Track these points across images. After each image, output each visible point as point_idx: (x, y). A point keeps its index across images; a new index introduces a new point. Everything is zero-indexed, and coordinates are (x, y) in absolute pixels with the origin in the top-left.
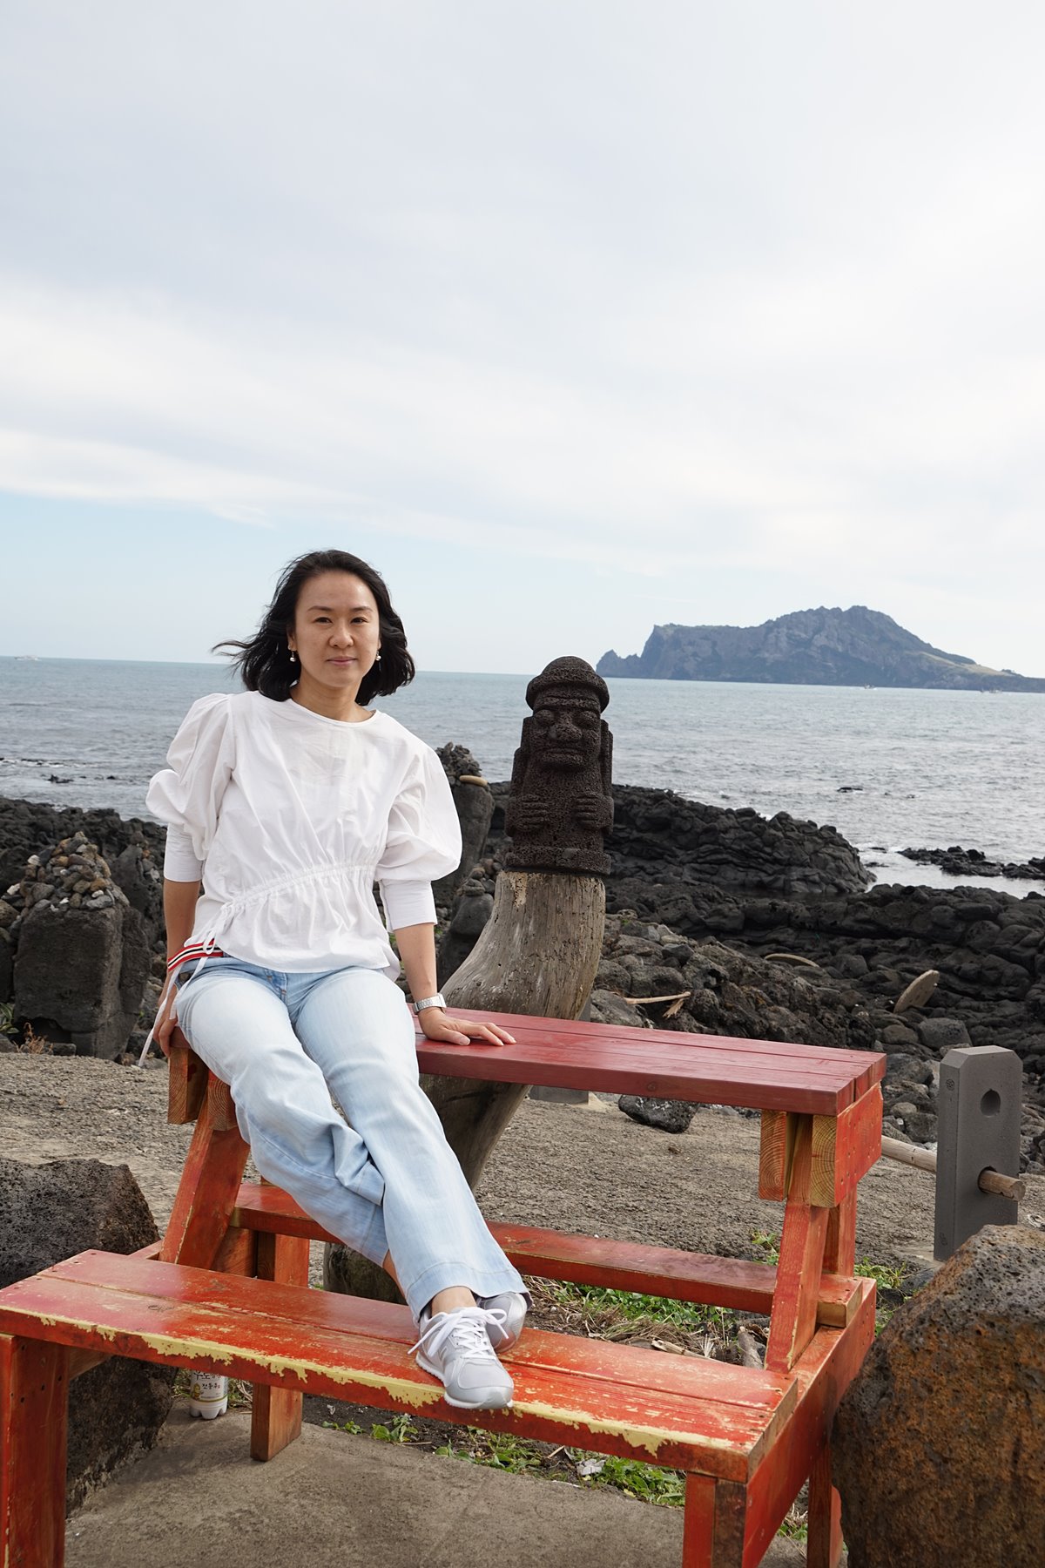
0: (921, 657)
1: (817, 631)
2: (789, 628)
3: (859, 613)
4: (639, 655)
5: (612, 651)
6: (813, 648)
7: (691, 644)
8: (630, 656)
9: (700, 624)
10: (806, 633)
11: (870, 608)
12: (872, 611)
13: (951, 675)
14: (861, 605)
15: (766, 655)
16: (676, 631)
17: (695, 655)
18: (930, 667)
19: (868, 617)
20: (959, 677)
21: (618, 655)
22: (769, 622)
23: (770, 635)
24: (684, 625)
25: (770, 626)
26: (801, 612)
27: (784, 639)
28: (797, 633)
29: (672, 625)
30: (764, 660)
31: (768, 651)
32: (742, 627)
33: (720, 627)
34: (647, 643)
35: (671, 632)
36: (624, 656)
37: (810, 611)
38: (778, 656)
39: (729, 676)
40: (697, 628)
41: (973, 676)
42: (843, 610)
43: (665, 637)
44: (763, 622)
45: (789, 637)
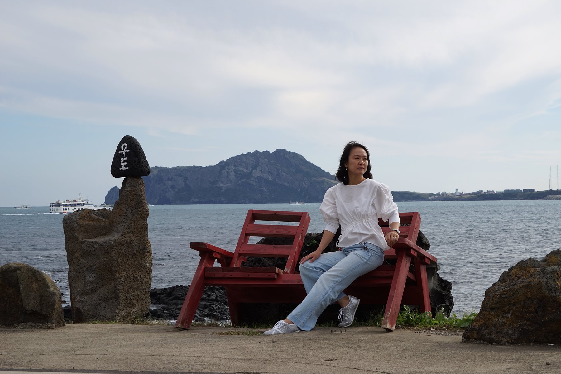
0: (323, 182)
1: (254, 167)
2: (235, 166)
3: (281, 154)
5: (116, 186)
6: (253, 179)
7: (169, 179)
9: (176, 166)
10: (247, 169)
11: (288, 150)
12: (289, 153)
14: (282, 149)
15: (221, 185)
16: (159, 171)
17: (173, 187)
19: (287, 156)
22: (222, 162)
23: (223, 172)
24: (165, 166)
25: (222, 165)
26: (243, 154)
27: (232, 173)
28: (241, 169)
29: (156, 167)
30: (220, 188)
31: (222, 182)
32: (204, 166)
33: (189, 167)
35: (156, 172)
37: (249, 154)
38: (229, 185)
39: (197, 200)
40: (174, 169)
42: (271, 152)
44: (218, 163)
45: (236, 172)
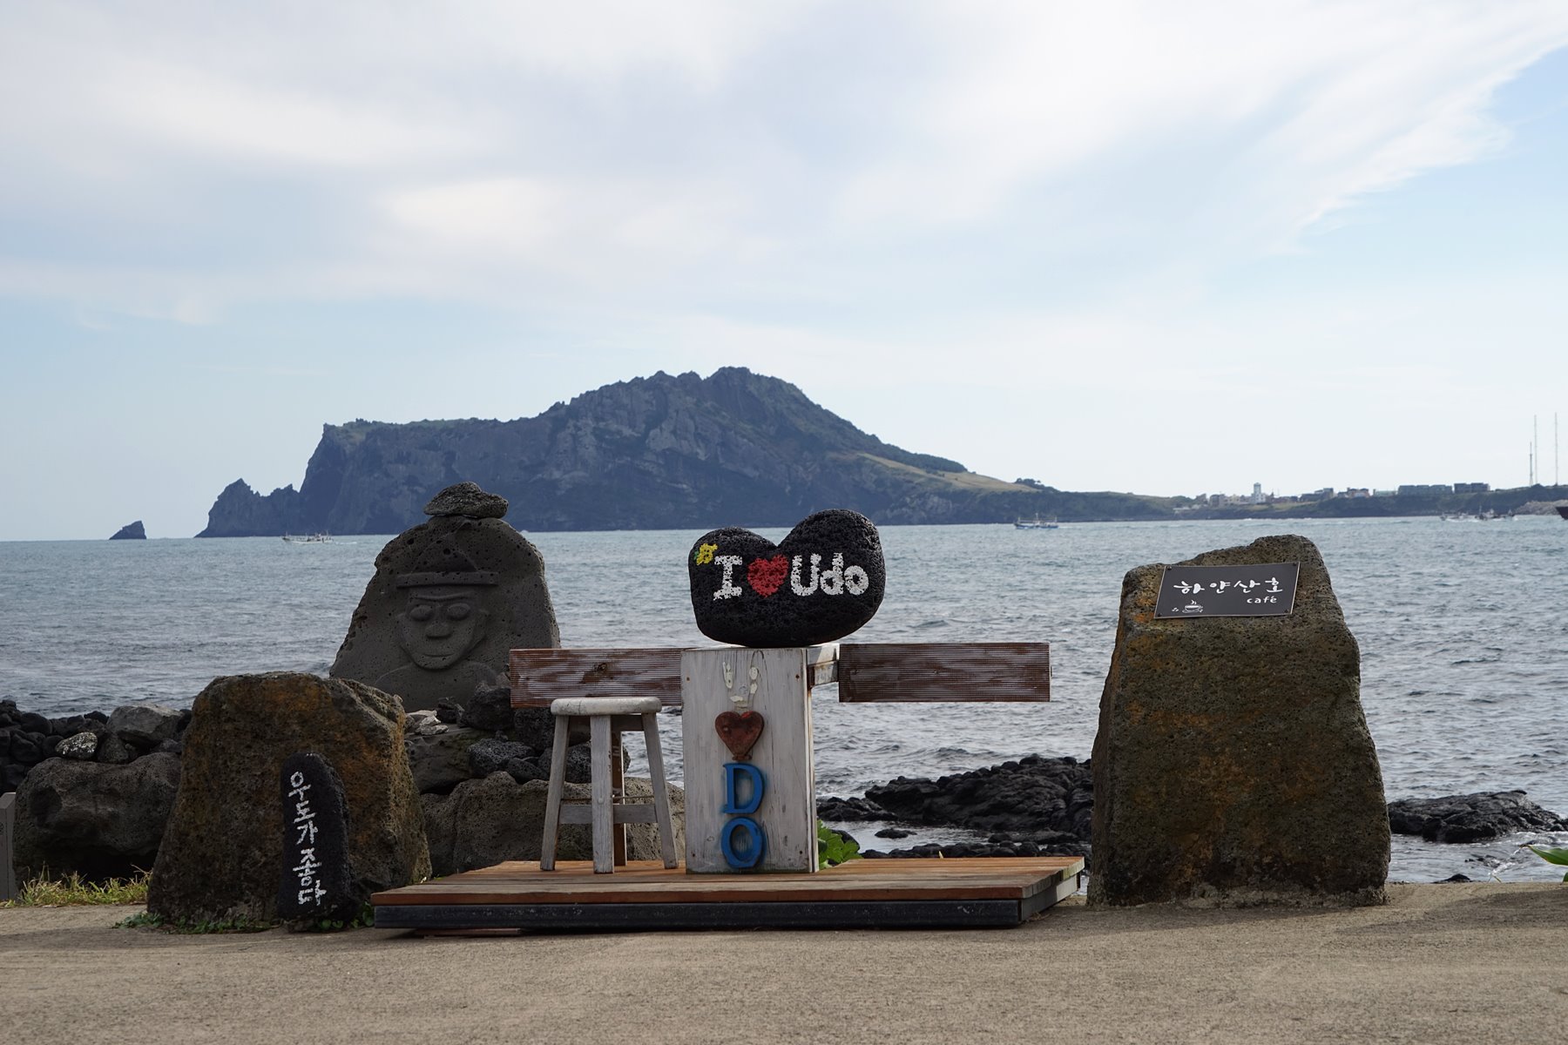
0: (859, 463)
1: (655, 421)
2: (597, 419)
3: (733, 383)
4: (297, 488)
5: (240, 483)
6: (649, 456)
7: (402, 459)
8: (277, 491)
9: (419, 419)
10: (632, 426)
11: (754, 370)
12: (759, 378)
13: (921, 496)
14: (736, 366)
15: (557, 475)
16: (369, 435)
17: (411, 481)
18: (879, 483)
19: (752, 388)
20: (936, 499)
21: (254, 490)
22: (557, 407)
23: (561, 435)
24: (386, 420)
25: (559, 415)
26: (620, 384)
27: (589, 440)
28: (614, 427)
29: (361, 423)
30: (553, 485)
31: (558, 466)
32: (504, 419)
33: (459, 423)
34: (311, 462)
35: (359, 437)
36: (266, 492)
37: (637, 381)
38: (580, 474)
40: (414, 428)
41: (961, 496)
42: (703, 377)
43: (348, 449)
45: (599, 435)
